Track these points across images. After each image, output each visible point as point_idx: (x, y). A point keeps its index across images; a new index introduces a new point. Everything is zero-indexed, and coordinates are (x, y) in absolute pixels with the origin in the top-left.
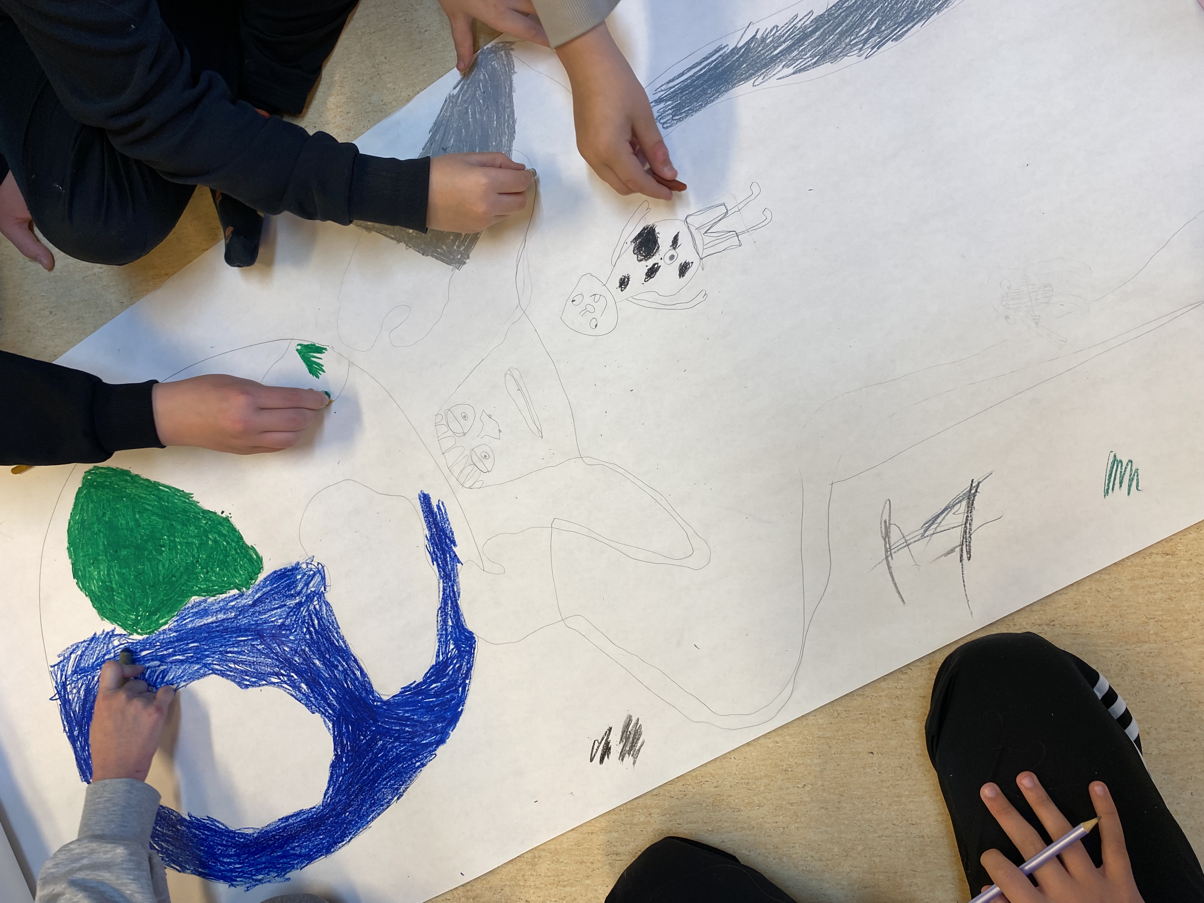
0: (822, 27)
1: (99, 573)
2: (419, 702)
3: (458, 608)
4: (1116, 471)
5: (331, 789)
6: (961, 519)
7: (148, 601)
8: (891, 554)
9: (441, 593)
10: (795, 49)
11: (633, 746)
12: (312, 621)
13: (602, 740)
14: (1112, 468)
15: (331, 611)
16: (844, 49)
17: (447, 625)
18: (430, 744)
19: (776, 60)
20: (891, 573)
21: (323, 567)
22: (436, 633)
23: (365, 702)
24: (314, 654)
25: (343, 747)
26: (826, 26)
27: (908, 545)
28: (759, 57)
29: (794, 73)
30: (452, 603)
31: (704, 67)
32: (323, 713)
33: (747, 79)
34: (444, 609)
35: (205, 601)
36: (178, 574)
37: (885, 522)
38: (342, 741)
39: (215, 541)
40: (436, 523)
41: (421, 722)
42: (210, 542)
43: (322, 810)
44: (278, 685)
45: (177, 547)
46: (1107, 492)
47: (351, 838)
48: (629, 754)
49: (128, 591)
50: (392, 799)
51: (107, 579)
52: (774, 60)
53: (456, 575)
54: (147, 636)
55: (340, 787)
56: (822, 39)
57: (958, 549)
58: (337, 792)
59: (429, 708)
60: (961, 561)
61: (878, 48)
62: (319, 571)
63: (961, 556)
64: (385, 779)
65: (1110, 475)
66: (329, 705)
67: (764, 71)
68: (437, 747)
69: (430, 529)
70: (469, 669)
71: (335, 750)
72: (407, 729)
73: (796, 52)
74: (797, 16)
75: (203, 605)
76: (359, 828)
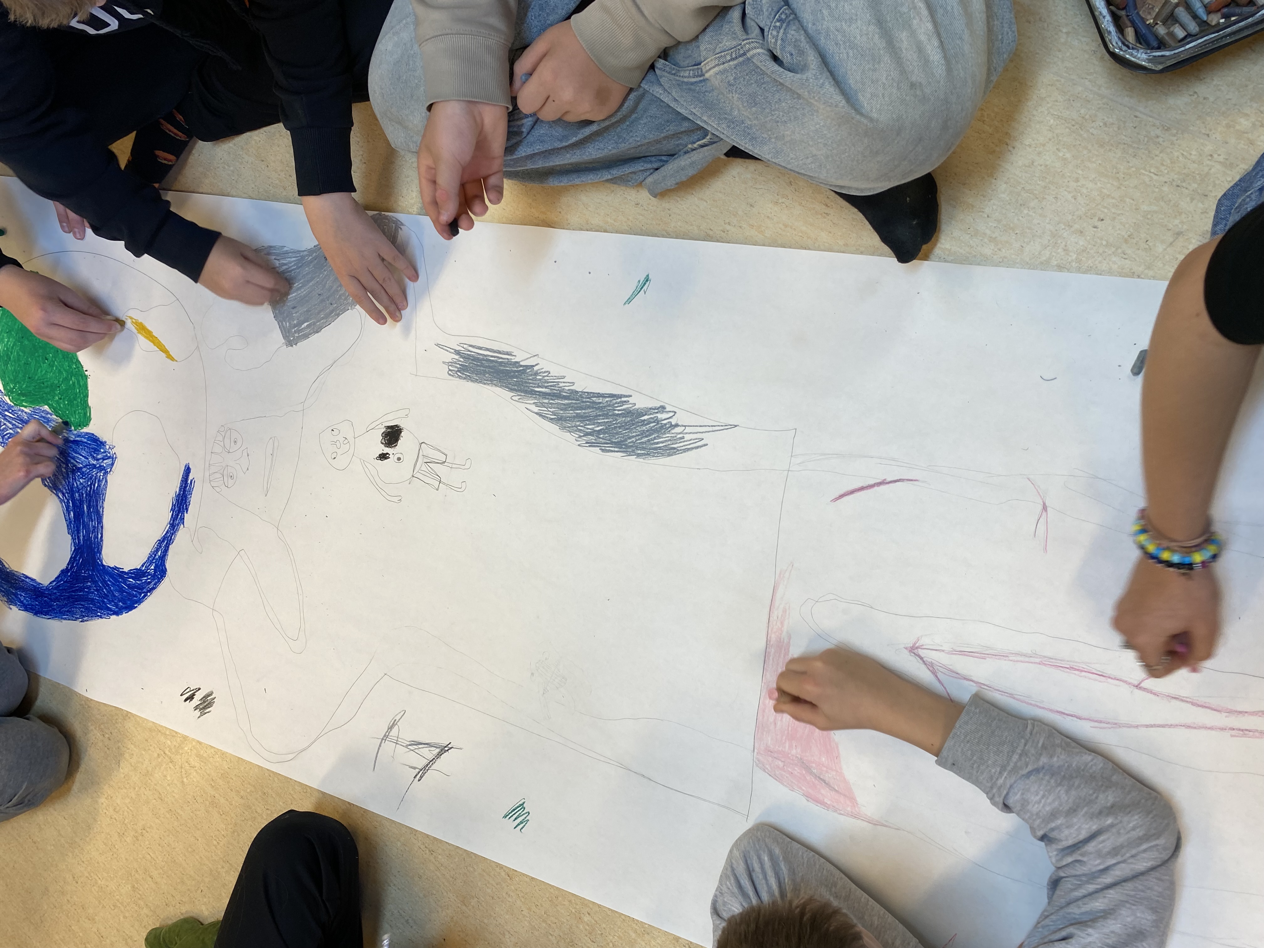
0: (572, 400)
1: (8, 342)
2: (119, 582)
3: (168, 550)
4: (519, 811)
5: (54, 583)
6: (430, 757)
7: (23, 385)
8: (386, 740)
9: (165, 533)
10: (548, 399)
11: (205, 708)
12: (95, 483)
13: (193, 690)
14: (518, 807)
15: (106, 487)
16: (572, 427)
17: (157, 553)
18: (110, 610)
19: (534, 394)
20: (379, 749)
21: (116, 458)
22: (149, 552)
23: (94, 555)
24: (86, 502)
25: (72, 567)
26: (574, 402)
27: (397, 743)
28: (526, 382)
29: (536, 413)
30: (167, 543)
31: (494, 357)
32: (73, 538)
33: (511, 390)
34: (161, 542)
35: (51, 415)
36: (46, 384)
37: (395, 720)
38: (73, 564)
39: (74, 383)
40: (184, 491)
41: (113, 594)
42: (71, 382)
43: (45, 590)
44: (61, 501)
45: (53, 367)
46: (505, 817)
47: (50, 618)
48: (200, 710)
49: (17, 367)
50: (79, 619)
51: (10, 350)
52: (532, 393)
53: (177, 530)
54: (13, 404)
55: (59, 586)
56: (566, 408)
57: (418, 770)
58: (57, 588)
59: (121, 590)
60: (414, 777)
61: (590, 446)
62: (113, 458)
63: (416, 776)
64: (81, 605)
65: (514, 810)
66: (78, 537)
67: (523, 394)
68: (113, 614)
69: (180, 490)
70: (154, 588)
71: (68, 564)
72: (105, 590)
73: (546, 401)
74: (564, 377)
75: (49, 416)
76: (56, 617)
